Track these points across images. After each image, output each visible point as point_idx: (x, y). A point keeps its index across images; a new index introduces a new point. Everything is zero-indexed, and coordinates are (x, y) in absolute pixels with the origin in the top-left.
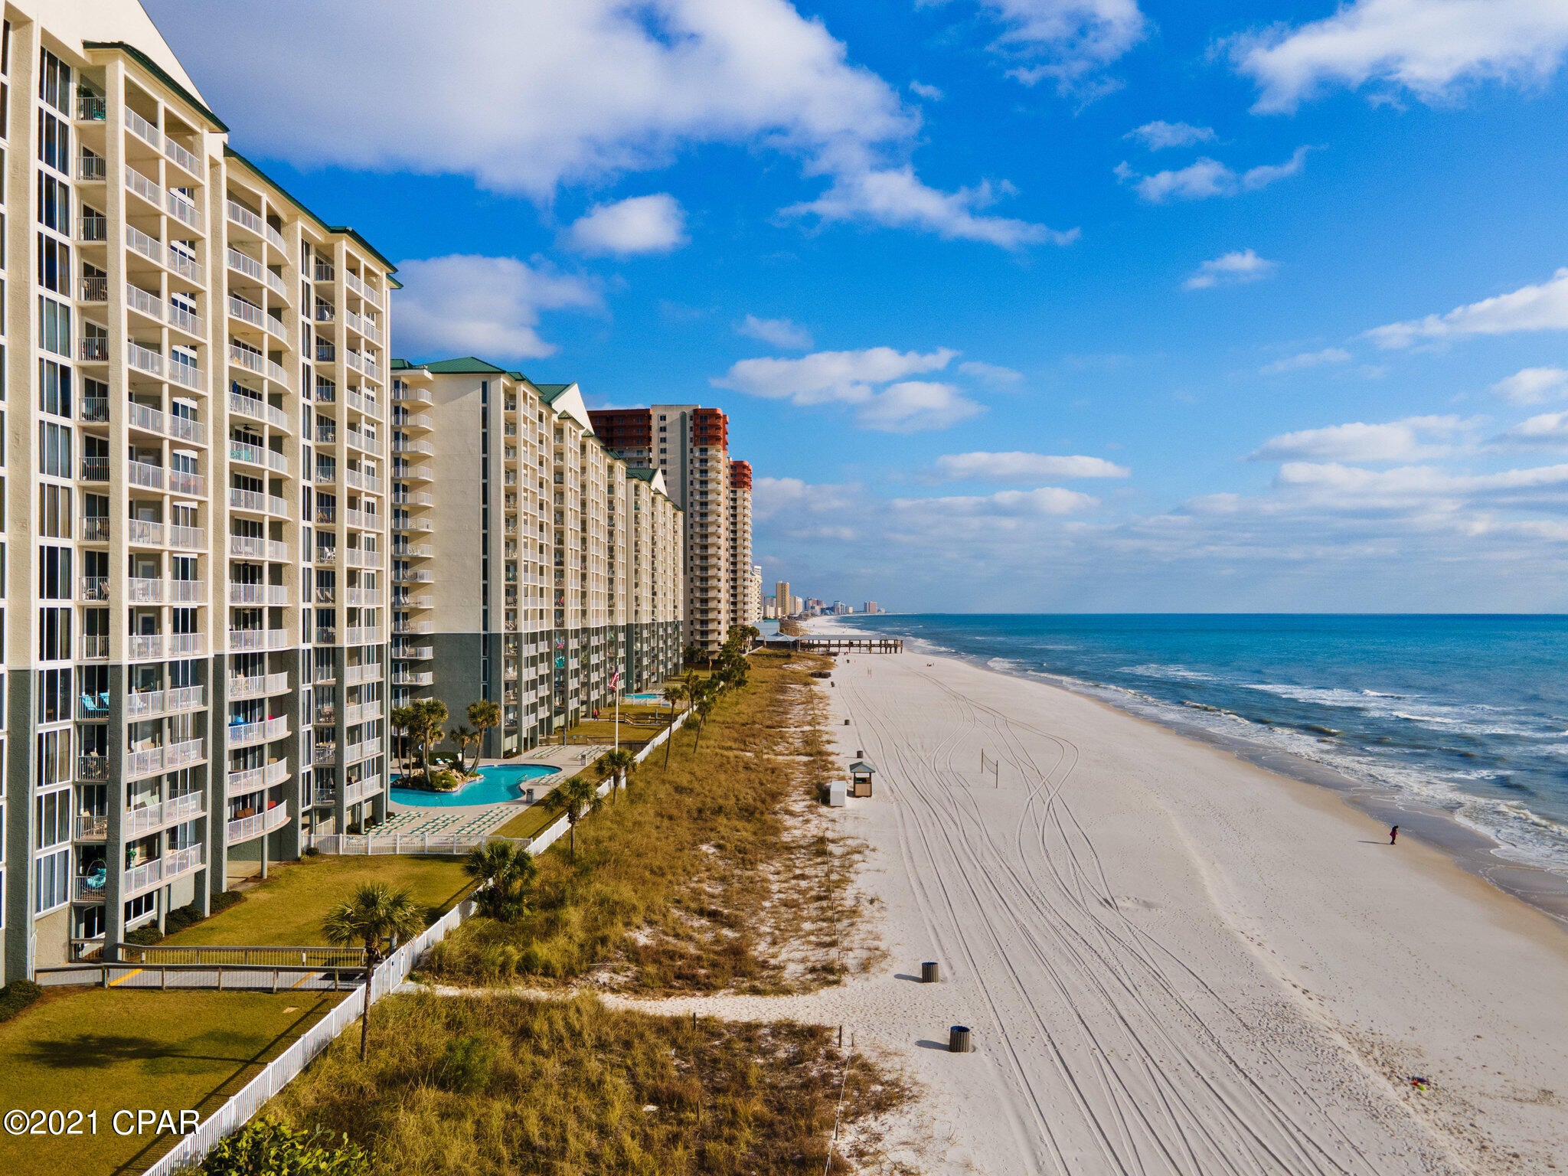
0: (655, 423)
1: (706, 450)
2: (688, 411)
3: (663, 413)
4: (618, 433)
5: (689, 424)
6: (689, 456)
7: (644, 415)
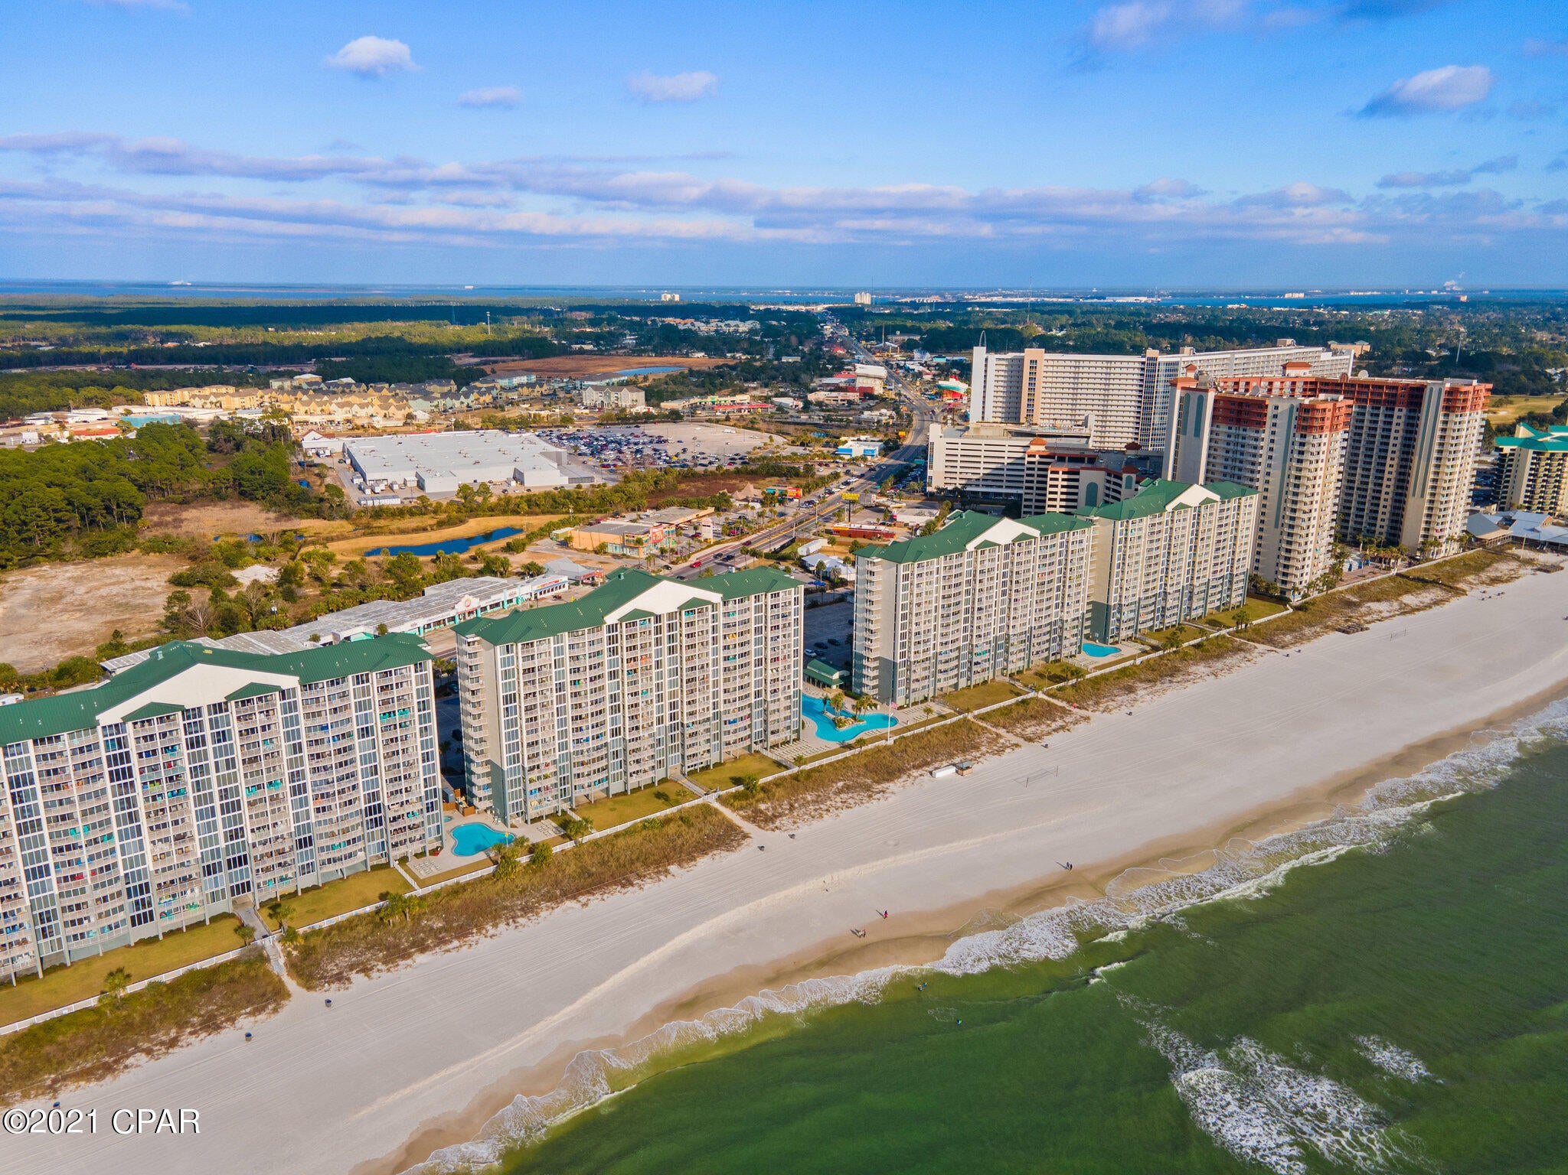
0: (1270, 411)
1: (1305, 436)
3: (1276, 404)
4: (1244, 416)
5: (1295, 414)
6: (1291, 439)
7: (1263, 405)
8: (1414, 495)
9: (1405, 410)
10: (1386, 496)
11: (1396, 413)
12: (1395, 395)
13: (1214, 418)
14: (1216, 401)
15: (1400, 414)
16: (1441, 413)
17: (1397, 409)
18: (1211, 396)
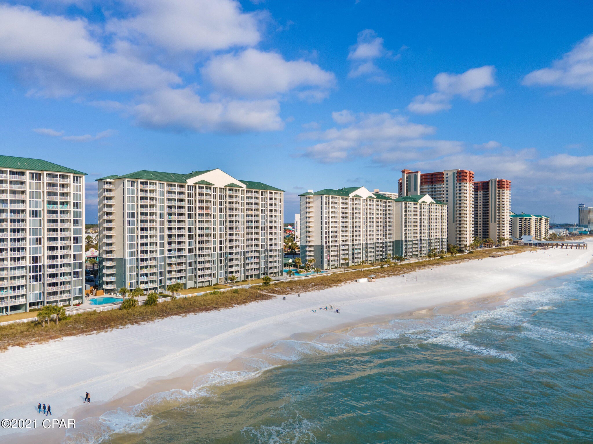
0: (445, 176)
1: (461, 183)
2: (455, 172)
3: (447, 172)
4: (434, 180)
5: (456, 175)
6: (455, 186)
7: (442, 174)
8: (492, 222)
9: (482, 191)
10: (480, 225)
11: (479, 193)
12: (478, 186)
13: (421, 183)
14: (421, 176)
15: (481, 193)
16: (497, 189)
17: (479, 191)
18: (419, 174)
